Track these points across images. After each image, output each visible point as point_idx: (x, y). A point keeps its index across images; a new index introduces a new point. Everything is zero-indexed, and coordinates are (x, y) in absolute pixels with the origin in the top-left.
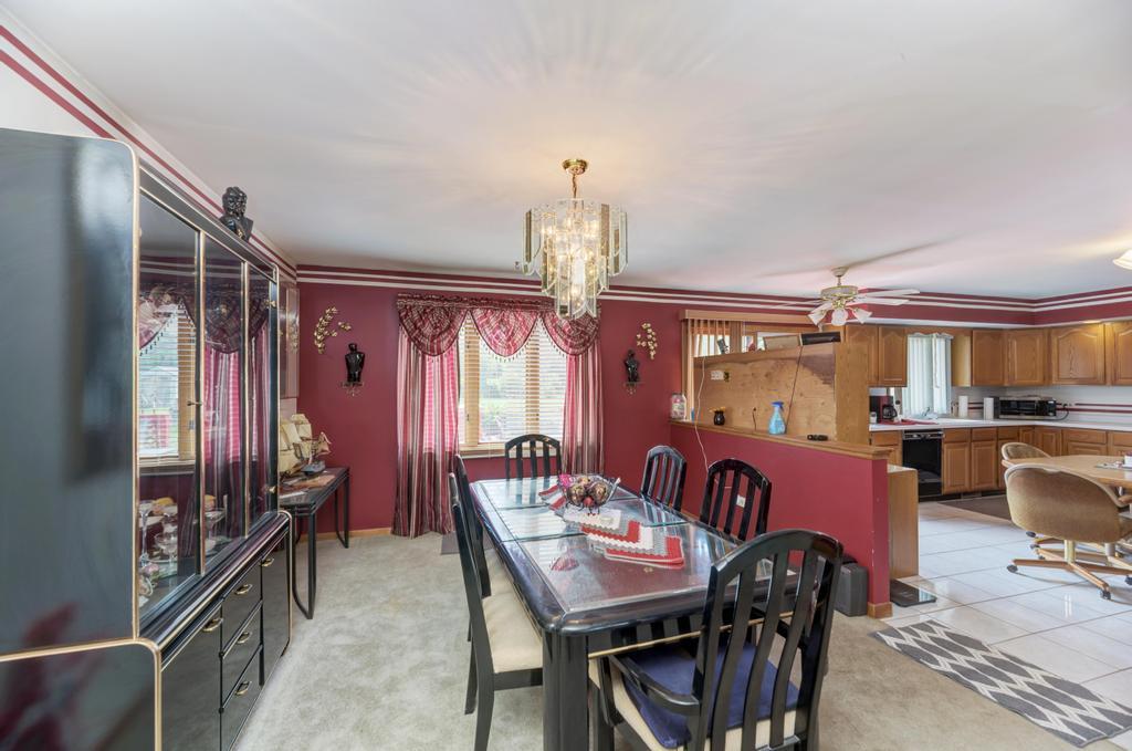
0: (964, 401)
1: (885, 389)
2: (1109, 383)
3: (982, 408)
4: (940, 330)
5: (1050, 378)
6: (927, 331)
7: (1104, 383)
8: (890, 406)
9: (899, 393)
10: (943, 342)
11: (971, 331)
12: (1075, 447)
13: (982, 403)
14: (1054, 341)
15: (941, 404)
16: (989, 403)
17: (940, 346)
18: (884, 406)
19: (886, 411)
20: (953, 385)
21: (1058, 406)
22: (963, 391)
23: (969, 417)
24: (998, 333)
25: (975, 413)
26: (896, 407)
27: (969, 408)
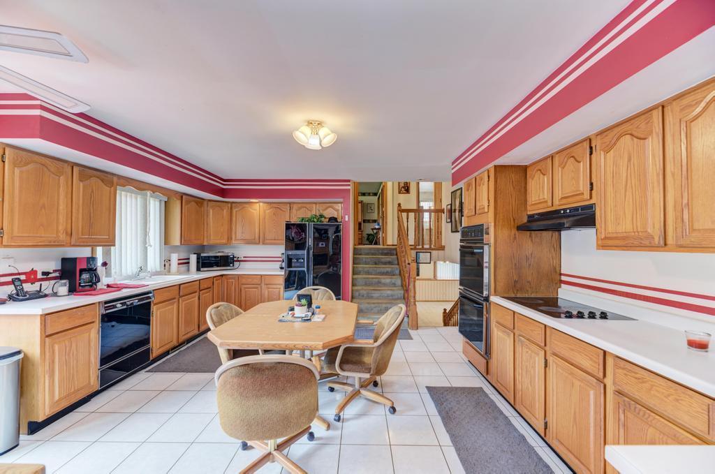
0: (175, 258)
1: (89, 249)
2: (261, 243)
3: (188, 263)
4: (155, 189)
5: (231, 239)
6: (141, 186)
7: (259, 243)
8: (92, 271)
9: (107, 254)
10: (157, 203)
11: (182, 196)
12: (245, 288)
13: (189, 259)
14: (234, 211)
15: (154, 262)
16: (193, 258)
17: (155, 207)
18: (82, 271)
19: (85, 276)
20: (166, 243)
21: (235, 259)
22: (174, 249)
23: (179, 273)
24: (200, 201)
25: (184, 268)
26: (101, 271)
27: (179, 264)
